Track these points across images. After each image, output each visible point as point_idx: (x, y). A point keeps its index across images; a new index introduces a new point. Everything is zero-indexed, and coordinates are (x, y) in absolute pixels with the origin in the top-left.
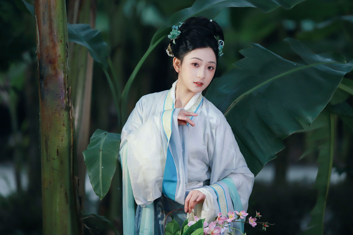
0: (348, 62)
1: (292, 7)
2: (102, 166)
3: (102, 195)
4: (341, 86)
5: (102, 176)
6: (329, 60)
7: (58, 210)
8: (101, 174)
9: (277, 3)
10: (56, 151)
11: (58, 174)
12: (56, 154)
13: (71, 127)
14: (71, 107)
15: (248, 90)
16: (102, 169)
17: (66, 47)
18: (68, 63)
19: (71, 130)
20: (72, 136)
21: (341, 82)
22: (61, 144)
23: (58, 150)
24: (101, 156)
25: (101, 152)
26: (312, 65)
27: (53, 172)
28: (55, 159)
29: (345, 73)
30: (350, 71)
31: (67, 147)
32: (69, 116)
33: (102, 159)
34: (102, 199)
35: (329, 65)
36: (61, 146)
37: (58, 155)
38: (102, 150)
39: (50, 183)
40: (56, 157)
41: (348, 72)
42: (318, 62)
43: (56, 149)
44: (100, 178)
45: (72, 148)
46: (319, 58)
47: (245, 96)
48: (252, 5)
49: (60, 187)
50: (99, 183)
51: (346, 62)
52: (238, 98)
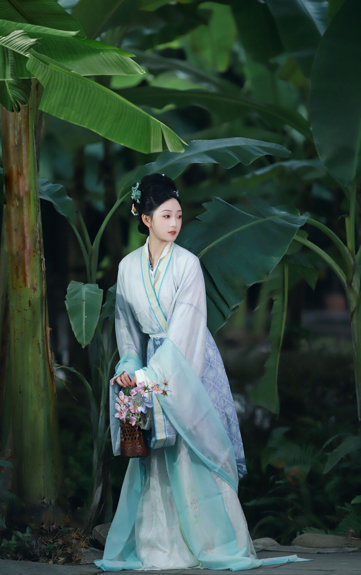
0: (301, 215)
1: (251, 163)
2: (85, 316)
3: (85, 343)
4: (296, 237)
5: (85, 325)
6: (284, 213)
7: (30, 360)
8: (84, 323)
9: (237, 159)
10: (28, 302)
11: (30, 324)
12: (28, 305)
13: (43, 278)
14: (43, 259)
15: (211, 243)
16: (85, 318)
17: (38, 203)
18: (39, 217)
19: (43, 282)
20: (44, 288)
21: (296, 233)
22: (33, 296)
23: (30, 301)
24: (84, 306)
25: (84, 302)
26: (268, 218)
27: (25, 323)
28: (26, 310)
29: (299, 226)
30: (304, 224)
31: (39, 298)
32: (41, 268)
33: (85, 309)
34: (85, 347)
35: (284, 218)
36: (33, 297)
37: (30, 306)
38: (85, 300)
39: (22, 333)
40: (28, 308)
41: (302, 225)
42: (275, 215)
43: (28, 299)
44: (83, 326)
45: (44, 299)
46: (276, 211)
47: (209, 248)
48: (213, 160)
49: (32, 337)
50: (82, 331)
51: (300, 215)
52: (203, 251)
